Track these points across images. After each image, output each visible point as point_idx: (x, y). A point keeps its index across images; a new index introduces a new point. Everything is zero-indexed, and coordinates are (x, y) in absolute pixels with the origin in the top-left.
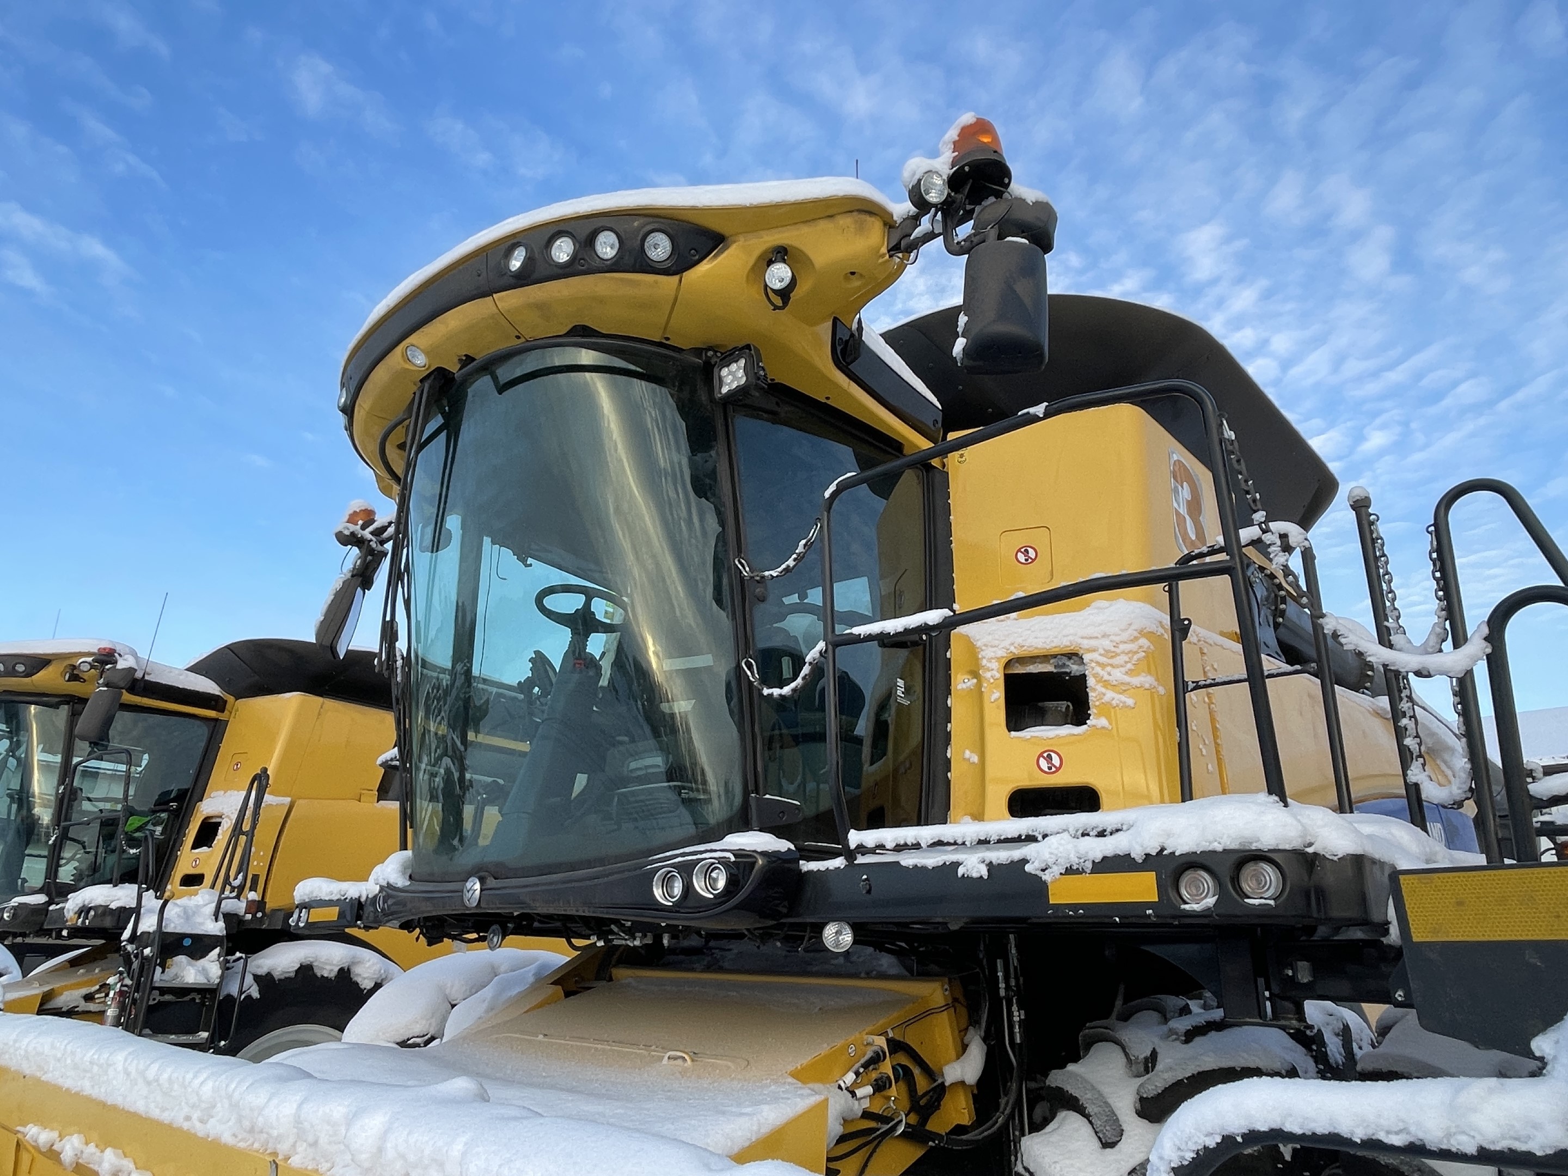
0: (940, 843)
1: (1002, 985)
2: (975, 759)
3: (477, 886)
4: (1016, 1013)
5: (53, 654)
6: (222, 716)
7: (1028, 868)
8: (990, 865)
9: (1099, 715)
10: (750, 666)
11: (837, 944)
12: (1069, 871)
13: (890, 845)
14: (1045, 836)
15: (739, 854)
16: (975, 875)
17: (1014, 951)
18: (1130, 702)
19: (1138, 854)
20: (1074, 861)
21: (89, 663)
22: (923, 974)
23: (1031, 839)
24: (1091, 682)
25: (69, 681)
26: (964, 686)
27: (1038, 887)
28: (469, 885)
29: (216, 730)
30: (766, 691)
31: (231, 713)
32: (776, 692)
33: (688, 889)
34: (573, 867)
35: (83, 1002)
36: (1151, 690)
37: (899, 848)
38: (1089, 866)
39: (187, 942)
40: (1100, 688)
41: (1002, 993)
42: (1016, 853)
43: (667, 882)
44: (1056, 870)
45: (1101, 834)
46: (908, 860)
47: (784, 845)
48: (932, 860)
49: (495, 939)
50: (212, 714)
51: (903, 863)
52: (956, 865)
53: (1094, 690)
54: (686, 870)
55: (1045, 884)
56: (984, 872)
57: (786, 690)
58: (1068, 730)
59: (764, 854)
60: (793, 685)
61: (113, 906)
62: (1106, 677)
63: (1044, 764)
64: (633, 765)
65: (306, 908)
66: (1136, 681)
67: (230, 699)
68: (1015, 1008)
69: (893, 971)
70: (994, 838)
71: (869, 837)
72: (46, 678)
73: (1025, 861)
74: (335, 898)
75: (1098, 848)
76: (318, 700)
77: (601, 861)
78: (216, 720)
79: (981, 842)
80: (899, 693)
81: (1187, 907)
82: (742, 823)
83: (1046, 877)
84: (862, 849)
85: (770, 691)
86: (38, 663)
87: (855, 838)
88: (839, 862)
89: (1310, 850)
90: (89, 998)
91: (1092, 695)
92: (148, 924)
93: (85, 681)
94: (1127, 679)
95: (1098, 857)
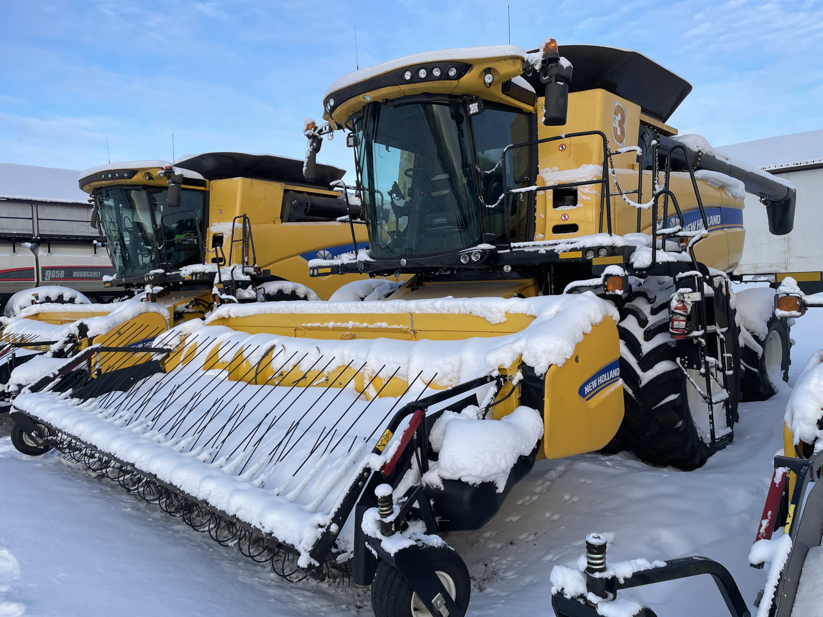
0: (534, 246)
1: (549, 279)
2: (543, 217)
3: (405, 261)
4: (552, 286)
5: (140, 169)
6: (207, 189)
7: (555, 251)
8: (546, 251)
9: (580, 203)
10: (481, 197)
11: (507, 270)
12: (564, 251)
13: (522, 246)
14: (559, 244)
15: (483, 250)
16: (543, 253)
17: (552, 269)
18: (589, 199)
19: (578, 248)
20: (565, 249)
21: (163, 173)
22: (526, 277)
23: (556, 244)
24: (579, 193)
25: (149, 180)
26: (541, 194)
27: (557, 255)
28: (402, 260)
29: (206, 195)
30: (487, 206)
31: (209, 187)
32: (490, 206)
33: (470, 259)
34: (435, 255)
35: (186, 309)
36: (596, 195)
37: (524, 247)
38: (568, 250)
39: (240, 283)
40: (581, 195)
41: (549, 281)
42: (552, 248)
43: (464, 258)
44: (561, 251)
45: (572, 243)
46: (526, 250)
47: (493, 247)
48: (532, 250)
49: (398, 275)
50: (202, 188)
51: (525, 251)
52: (538, 251)
53: (579, 195)
54: (470, 254)
55: (558, 255)
56: (545, 252)
57: (493, 206)
58: (571, 207)
59: (489, 249)
60: (495, 205)
61: (207, 272)
62: (583, 191)
63: (563, 218)
64: (435, 221)
65: (316, 269)
66: (592, 192)
67: (207, 181)
68: (552, 285)
69: (517, 277)
70: (548, 244)
71: (517, 244)
72: (137, 178)
73: (554, 250)
74: (328, 265)
75: (570, 246)
76: (249, 180)
77: (444, 253)
78: (204, 191)
79: (544, 245)
80: (521, 198)
81: (587, 258)
82: (481, 242)
83: (559, 253)
84: (514, 247)
85: (488, 206)
86: (133, 172)
87: (512, 245)
88: (508, 251)
89: (614, 246)
90: (187, 307)
91: (579, 197)
92: (226, 277)
93: (154, 179)
94: (589, 192)
95: (570, 248)
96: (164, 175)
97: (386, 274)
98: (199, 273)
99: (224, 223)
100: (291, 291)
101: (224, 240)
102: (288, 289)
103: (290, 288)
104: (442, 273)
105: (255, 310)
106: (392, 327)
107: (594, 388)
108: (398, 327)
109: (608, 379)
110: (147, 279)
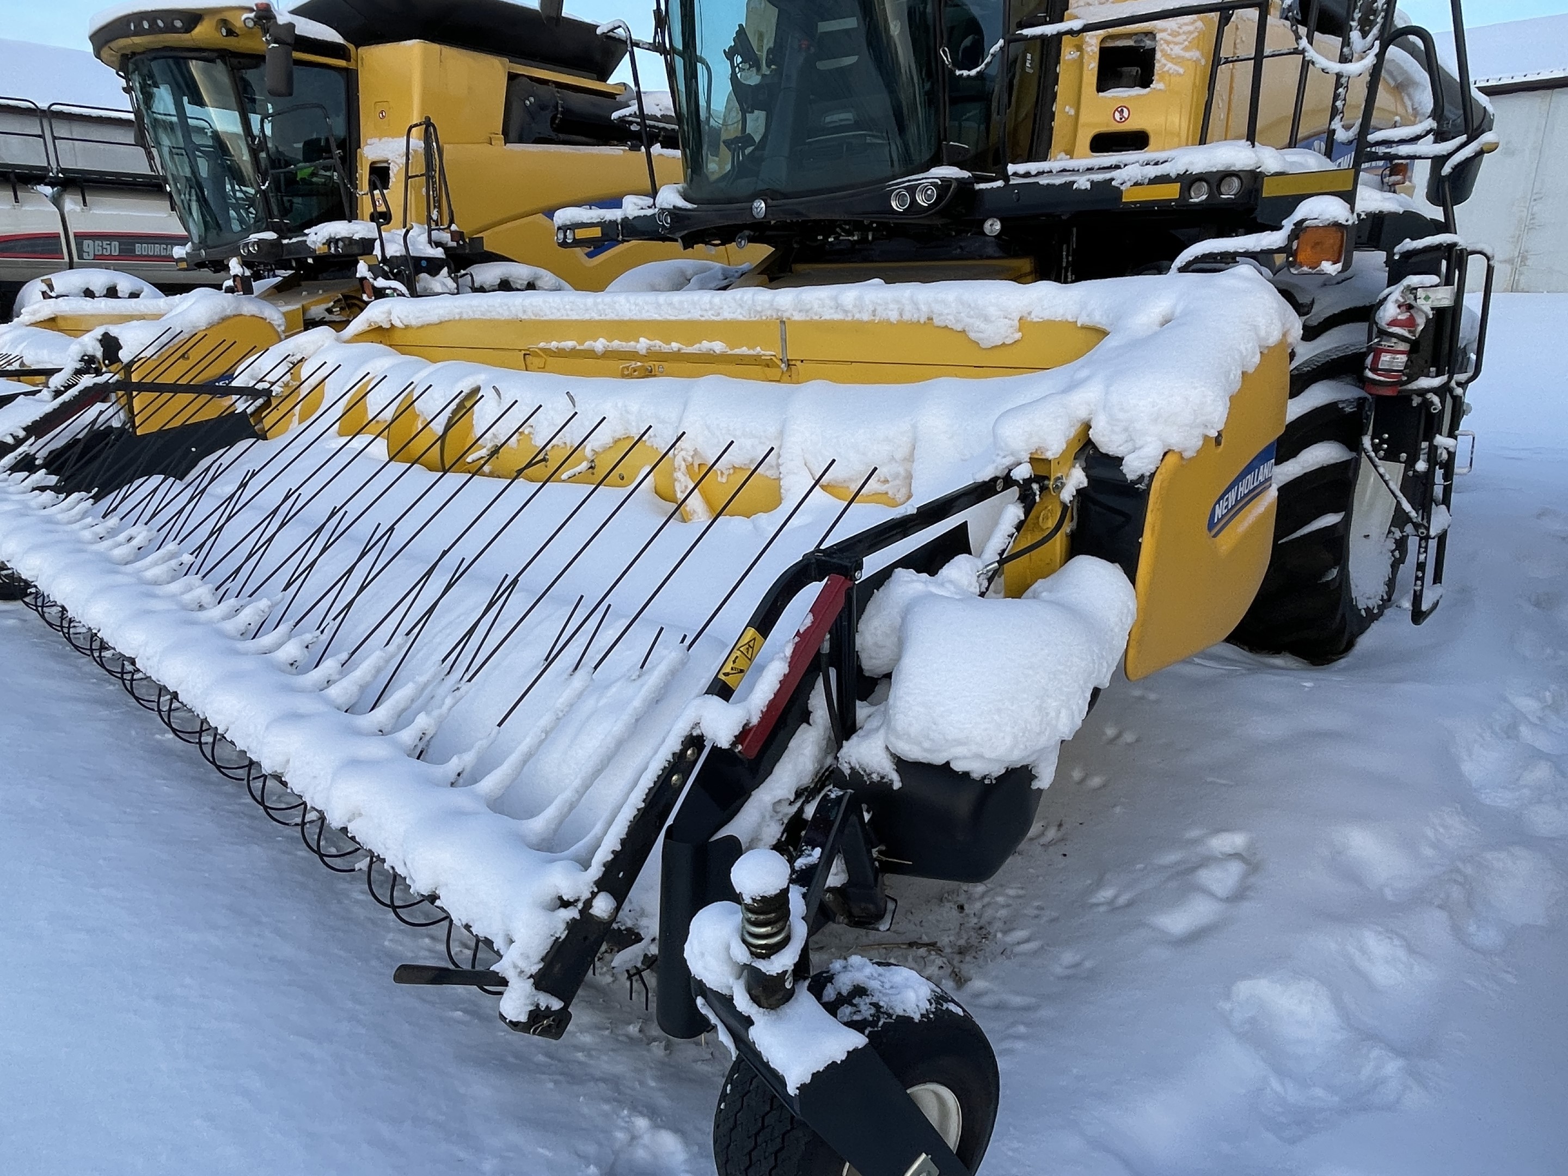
0: (1064, 170)
2: (1072, 112)
3: (763, 205)
5: (206, 9)
6: (352, 66)
7: (1113, 183)
8: (1092, 183)
9: (1158, 81)
10: (944, 52)
11: (992, 231)
12: (1136, 184)
13: (1033, 173)
14: (1125, 165)
15: (943, 180)
16: (1083, 188)
18: (1181, 71)
19: (1173, 175)
20: (1139, 178)
21: (252, 19)
23: (1117, 167)
24: (1158, 55)
25: (226, 36)
26: (1070, 57)
27: (1118, 192)
28: (756, 204)
29: (350, 78)
30: (958, 73)
31: (357, 61)
32: (965, 73)
33: (913, 201)
34: (831, 191)
35: (326, 314)
36: (1197, 62)
37: (1039, 174)
38: (1147, 181)
39: (424, 263)
40: (1163, 61)
42: (1108, 176)
43: (901, 198)
44: (1129, 184)
45: (1156, 164)
46: (1043, 181)
47: (966, 174)
48: (1058, 181)
49: (743, 242)
50: (342, 63)
51: (1041, 183)
52: (1074, 182)
53: (1159, 61)
54: (912, 190)
55: (1121, 192)
56: (1089, 187)
57: (973, 72)
58: (1137, 91)
59: (956, 179)
60: (978, 69)
62: (1169, 52)
63: (1117, 116)
64: (828, 119)
65: (570, 229)
66: (1188, 55)
67: (351, 47)
70: (1097, 167)
71: (1021, 168)
72: (203, 32)
73: (1113, 179)
74: (595, 221)
75: (1153, 172)
76: (436, 47)
77: (852, 187)
78: (346, 70)
79: (1088, 169)
80: (1028, 65)
81: (1192, 200)
82: (936, 161)
83: (1123, 188)
84: (1015, 174)
85: (961, 72)
86: (192, 18)
87: (1011, 168)
88: (1000, 183)
89: (1258, 170)
90: (329, 311)
91: (1157, 65)
92: (394, 249)
93: (238, 35)
94: (1182, 53)
95: (1153, 176)
96: (255, 23)
97: (718, 242)
98: (342, 239)
99: (390, 139)
100: (526, 283)
101: (391, 174)
102: (521, 279)
103: (525, 277)
104: (841, 238)
105: (441, 312)
106: (737, 351)
107: (1230, 507)
108: (751, 352)
109: (1255, 484)
110: (246, 251)
